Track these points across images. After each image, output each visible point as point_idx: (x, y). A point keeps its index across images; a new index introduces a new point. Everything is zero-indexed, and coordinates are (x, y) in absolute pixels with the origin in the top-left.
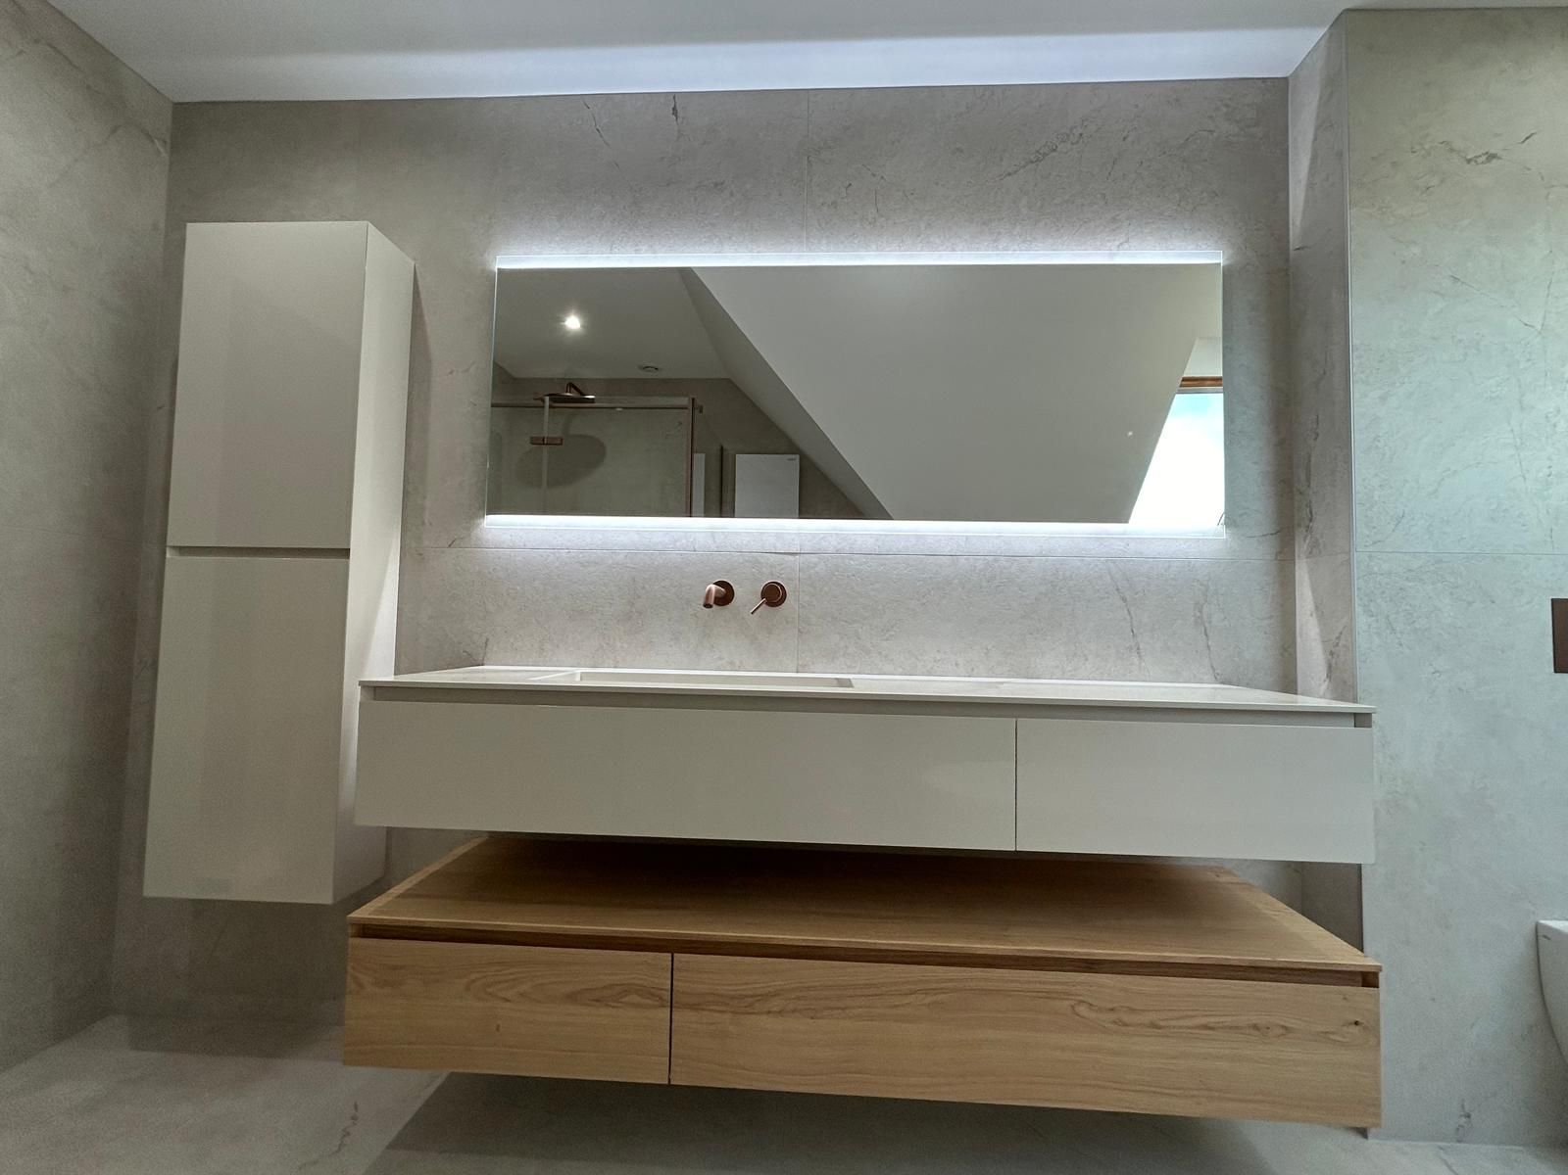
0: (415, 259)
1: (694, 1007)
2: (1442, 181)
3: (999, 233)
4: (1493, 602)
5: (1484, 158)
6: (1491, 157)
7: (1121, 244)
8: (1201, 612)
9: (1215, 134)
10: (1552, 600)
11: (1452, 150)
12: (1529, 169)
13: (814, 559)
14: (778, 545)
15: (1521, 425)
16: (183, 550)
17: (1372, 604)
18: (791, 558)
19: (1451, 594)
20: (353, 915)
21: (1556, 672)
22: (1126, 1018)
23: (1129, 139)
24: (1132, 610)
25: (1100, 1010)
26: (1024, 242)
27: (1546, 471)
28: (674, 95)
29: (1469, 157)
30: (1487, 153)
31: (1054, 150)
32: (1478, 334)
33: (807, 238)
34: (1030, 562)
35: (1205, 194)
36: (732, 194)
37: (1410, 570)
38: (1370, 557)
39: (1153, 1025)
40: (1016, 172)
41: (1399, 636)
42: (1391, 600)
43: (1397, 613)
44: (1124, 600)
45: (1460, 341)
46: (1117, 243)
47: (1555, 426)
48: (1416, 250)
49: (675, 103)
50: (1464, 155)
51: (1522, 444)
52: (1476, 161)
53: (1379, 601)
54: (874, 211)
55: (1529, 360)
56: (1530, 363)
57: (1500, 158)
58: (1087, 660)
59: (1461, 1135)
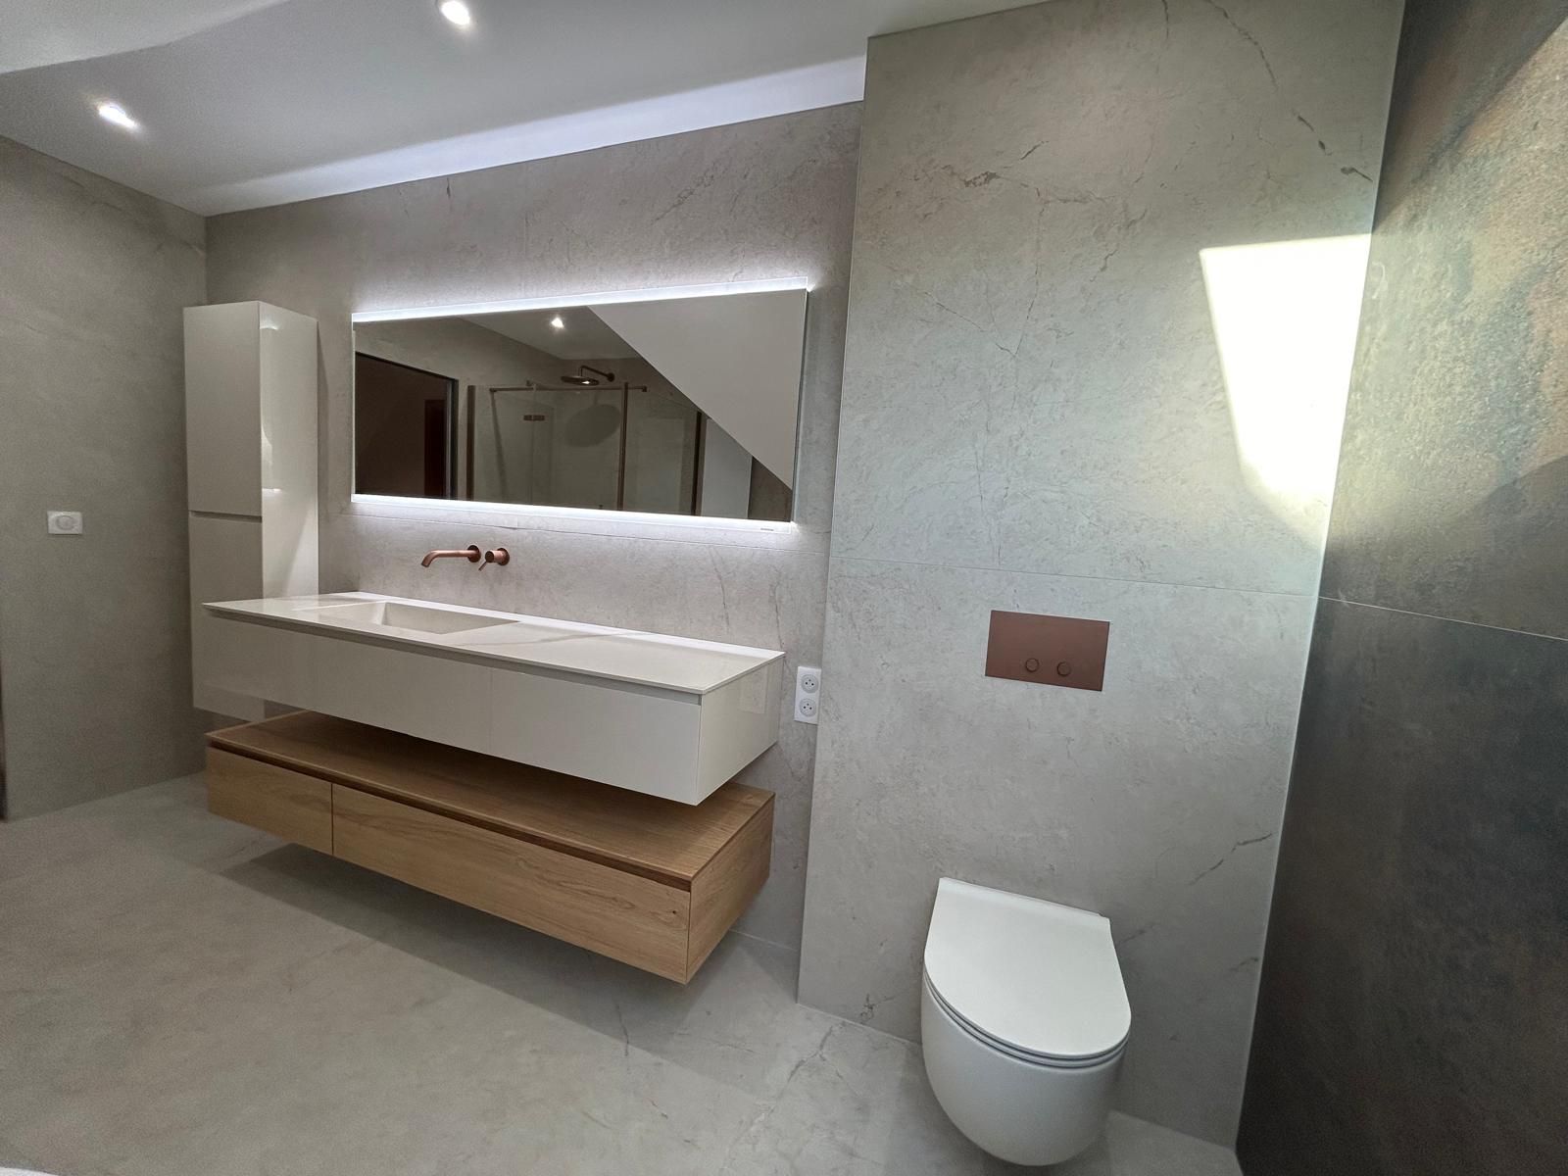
0: (317, 318)
1: (342, 816)
2: (941, 205)
3: (649, 272)
4: (940, 609)
5: (983, 178)
6: (990, 177)
7: (736, 275)
8: (774, 593)
9: (819, 164)
10: (993, 612)
11: (953, 174)
12: (1026, 186)
13: (525, 533)
14: (506, 522)
15: (984, 448)
16: (198, 513)
17: (839, 602)
18: (512, 531)
19: (905, 599)
20: (208, 734)
21: (986, 675)
22: (545, 875)
23: (749, 177)
24: (725, 586)
25: (530, 866)
26: (666, 277)
27: (1004, 492)
28: (448, 177)
29: (968, 180)
30: (986, 173)
31: (691, 193)
32: (955, 359)
33: (525, 285)
34: (658, 544)
35: (806, 222)
36: (481, 255)
37: (873, 576)
38: (842, 562)
39: (558, 884)
40: (662, 217)
41: (858, 630)
42: (855, 600)
43: (859, 611)
44: (720, 578)
45: (940, 366)
46: (733, 274)
47: (1017, 448)
48: (909, 279)
49: (447, 184)
50: (963, 178)
51: (983, 465)
52: (974, 184)
53: (846, 599)
54: (566, 260)
55: (1000, 384)
56: (1001, 387)
57: (999, 177)
58: (691, 622)
59: (863, 1019)
